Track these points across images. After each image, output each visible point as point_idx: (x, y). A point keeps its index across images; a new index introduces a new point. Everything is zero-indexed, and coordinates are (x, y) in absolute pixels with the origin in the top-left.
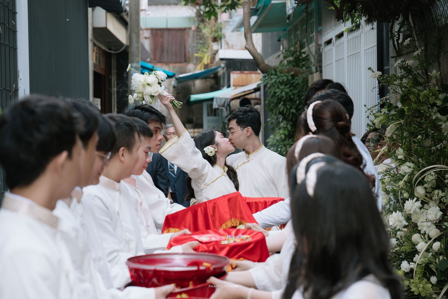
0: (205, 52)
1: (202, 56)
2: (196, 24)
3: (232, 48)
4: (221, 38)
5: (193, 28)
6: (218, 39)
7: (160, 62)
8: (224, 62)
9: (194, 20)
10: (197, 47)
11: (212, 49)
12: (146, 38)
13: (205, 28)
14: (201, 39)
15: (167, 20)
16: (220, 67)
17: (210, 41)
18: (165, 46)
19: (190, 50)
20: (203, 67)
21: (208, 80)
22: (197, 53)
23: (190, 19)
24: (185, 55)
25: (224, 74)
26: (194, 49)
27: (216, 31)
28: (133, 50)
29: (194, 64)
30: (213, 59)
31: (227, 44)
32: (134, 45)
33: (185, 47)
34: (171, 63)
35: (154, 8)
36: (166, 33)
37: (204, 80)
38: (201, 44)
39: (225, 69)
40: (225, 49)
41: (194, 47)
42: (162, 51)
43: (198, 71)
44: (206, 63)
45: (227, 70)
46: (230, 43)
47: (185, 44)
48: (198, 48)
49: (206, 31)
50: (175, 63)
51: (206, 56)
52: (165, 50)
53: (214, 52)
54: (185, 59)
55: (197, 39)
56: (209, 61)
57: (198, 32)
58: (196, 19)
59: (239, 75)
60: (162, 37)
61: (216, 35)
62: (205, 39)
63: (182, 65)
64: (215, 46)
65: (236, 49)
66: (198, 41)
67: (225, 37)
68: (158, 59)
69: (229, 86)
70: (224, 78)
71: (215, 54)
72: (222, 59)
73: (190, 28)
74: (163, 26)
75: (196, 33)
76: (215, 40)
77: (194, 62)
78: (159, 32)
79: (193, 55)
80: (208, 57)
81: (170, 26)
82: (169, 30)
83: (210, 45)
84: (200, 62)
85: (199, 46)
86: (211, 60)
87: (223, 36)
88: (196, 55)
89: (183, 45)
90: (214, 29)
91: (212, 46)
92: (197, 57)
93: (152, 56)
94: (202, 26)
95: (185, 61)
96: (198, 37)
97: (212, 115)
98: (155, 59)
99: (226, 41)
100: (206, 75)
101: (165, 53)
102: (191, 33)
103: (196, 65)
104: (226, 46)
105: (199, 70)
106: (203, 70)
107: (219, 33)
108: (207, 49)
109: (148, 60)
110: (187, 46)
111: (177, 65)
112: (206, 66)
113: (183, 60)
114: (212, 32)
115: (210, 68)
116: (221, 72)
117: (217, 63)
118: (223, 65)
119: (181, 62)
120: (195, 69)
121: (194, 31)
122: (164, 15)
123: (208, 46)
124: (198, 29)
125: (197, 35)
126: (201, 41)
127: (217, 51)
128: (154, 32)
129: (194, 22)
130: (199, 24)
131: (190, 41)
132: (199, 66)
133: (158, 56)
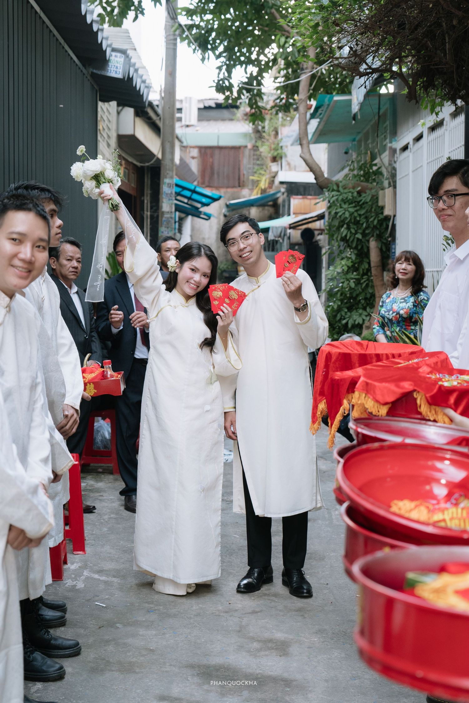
0: (263, 175)
1: (258, 179)
2: (253, 141)
3: (295, 170)
4: (281, 158)
5: (250, 146)
6: (277, 159)
7: (209, 186)
8: (285, 186)
9: (250, 136)
10: (254, 168)
11: (270, 170)
12: (193, 158)
13: (262, 145)
14: (258, 159)
15: (218, 137)
16: (279, 192)
17: (268, 161)
18: (216, 168)
19: (245, 172)
20: (260, 192)
21: (266, 208)
22: (253, 176)
23: (245, 135)
24: (239, 179)
25: (284, 201)
26: (250, 171)
27: (275, 149)
28: (166, 163)
29: (250, 189)
30: (272, 182)
31: (289, 164)
32: (168, 156)
33: (239, 169)
34: (222, 187)
35: (205, 123)
36: (217, 152)
37: (261, 209)
38: (258, 165)
39: (286, 194)
40: (286, 170)
41: (250, 168)
42: (212, 173)
43: (253, 197)
44: (263, 187)
45: (288, 196)
46: (292, 164)
47: (239, 165)
48: (255, 170)
49: (264, 149)
50: (228, 187)
51: (264, 178)
52: (216, 172)
53: (273, 175)
54: (239, 183)
55: (254, 159)
56: (267, 186)
57: (255, 150)
58: (253, 135)
59: (301, 201)
60: (212, 156)
61: (275, 154)
62: (263, 159)
63: (235, 190)
64: (274, 167)
65: (298, 171)
66: (255, 161)
67: (286, 156)
68: (207, 183)
69: (289, 215)
70: (284, 206)
71: (274, 177)
72: (282, 183)
73: (246, 147)
74: (214, 143)
75: (252, 152)
76: (274, 159)
77: (250, 187)
78: (209, 151)
79: (248, 179)
80: (266, 180)
81: (222, 143)
82: (220, 148)
83: (268, 166)
84: (257, 186)
85: (256, 167)
86: (269, 184)
87: (283, 155)
88: (251, 178)
89: (237, 167)
90: (273, 146)
91: (270, 166)
92: (253, 180)
93: (199, 179)
94: (259, 144)
95: (239, 186)
96: (255, 157)
97: (269, 251)
98: (203, 183)
99: (287, 161)
100: (263, 202)
101: (216, 176)
102: (247, 152)
103: (252, 190)
104: (287, 167)
105: (255, 195)
106: (259, 196)
107: (280, 151)
108: (265, 171)
109: (196, 183)
110: (242, 168)
111: (230, 190)
112: (263, 191)
113: (237, 184)
114: (271, 150)
115: (267, 194)
116: (281, 198)
117: (277, 187)
118: (283, 190)
119: (233, 187)
120: (250, 195)
121: (250, 150)
122: (216, 131)
123: (267, 168)
124: (255, 148)
125: (254, 155)
126: (258, 162)
127: (276, 173)
128: (203, 150)
129: (251, 139)
130: (256, 142)
131: (246, 162)
132: (255, 192)
133: (207, 179)
